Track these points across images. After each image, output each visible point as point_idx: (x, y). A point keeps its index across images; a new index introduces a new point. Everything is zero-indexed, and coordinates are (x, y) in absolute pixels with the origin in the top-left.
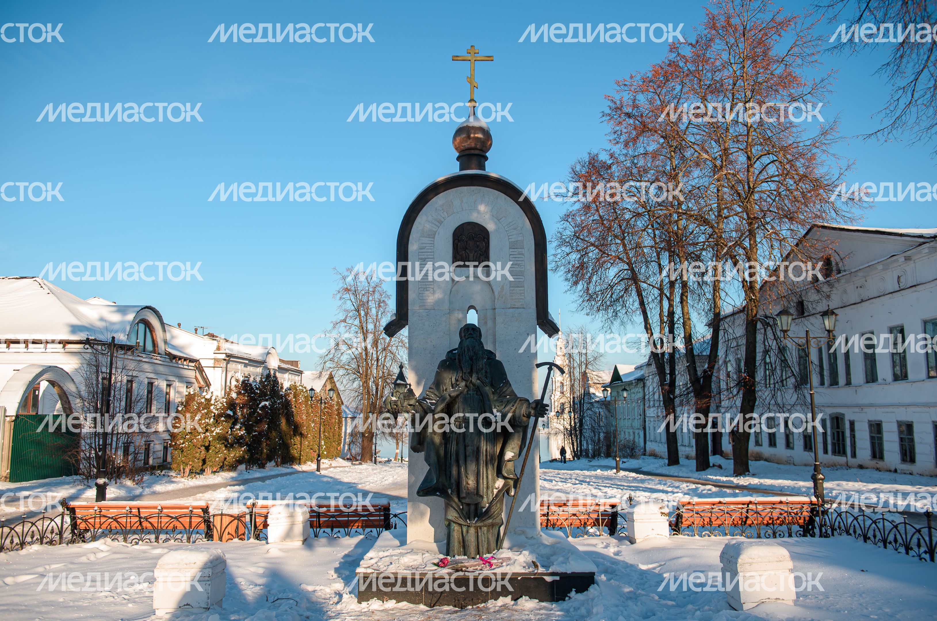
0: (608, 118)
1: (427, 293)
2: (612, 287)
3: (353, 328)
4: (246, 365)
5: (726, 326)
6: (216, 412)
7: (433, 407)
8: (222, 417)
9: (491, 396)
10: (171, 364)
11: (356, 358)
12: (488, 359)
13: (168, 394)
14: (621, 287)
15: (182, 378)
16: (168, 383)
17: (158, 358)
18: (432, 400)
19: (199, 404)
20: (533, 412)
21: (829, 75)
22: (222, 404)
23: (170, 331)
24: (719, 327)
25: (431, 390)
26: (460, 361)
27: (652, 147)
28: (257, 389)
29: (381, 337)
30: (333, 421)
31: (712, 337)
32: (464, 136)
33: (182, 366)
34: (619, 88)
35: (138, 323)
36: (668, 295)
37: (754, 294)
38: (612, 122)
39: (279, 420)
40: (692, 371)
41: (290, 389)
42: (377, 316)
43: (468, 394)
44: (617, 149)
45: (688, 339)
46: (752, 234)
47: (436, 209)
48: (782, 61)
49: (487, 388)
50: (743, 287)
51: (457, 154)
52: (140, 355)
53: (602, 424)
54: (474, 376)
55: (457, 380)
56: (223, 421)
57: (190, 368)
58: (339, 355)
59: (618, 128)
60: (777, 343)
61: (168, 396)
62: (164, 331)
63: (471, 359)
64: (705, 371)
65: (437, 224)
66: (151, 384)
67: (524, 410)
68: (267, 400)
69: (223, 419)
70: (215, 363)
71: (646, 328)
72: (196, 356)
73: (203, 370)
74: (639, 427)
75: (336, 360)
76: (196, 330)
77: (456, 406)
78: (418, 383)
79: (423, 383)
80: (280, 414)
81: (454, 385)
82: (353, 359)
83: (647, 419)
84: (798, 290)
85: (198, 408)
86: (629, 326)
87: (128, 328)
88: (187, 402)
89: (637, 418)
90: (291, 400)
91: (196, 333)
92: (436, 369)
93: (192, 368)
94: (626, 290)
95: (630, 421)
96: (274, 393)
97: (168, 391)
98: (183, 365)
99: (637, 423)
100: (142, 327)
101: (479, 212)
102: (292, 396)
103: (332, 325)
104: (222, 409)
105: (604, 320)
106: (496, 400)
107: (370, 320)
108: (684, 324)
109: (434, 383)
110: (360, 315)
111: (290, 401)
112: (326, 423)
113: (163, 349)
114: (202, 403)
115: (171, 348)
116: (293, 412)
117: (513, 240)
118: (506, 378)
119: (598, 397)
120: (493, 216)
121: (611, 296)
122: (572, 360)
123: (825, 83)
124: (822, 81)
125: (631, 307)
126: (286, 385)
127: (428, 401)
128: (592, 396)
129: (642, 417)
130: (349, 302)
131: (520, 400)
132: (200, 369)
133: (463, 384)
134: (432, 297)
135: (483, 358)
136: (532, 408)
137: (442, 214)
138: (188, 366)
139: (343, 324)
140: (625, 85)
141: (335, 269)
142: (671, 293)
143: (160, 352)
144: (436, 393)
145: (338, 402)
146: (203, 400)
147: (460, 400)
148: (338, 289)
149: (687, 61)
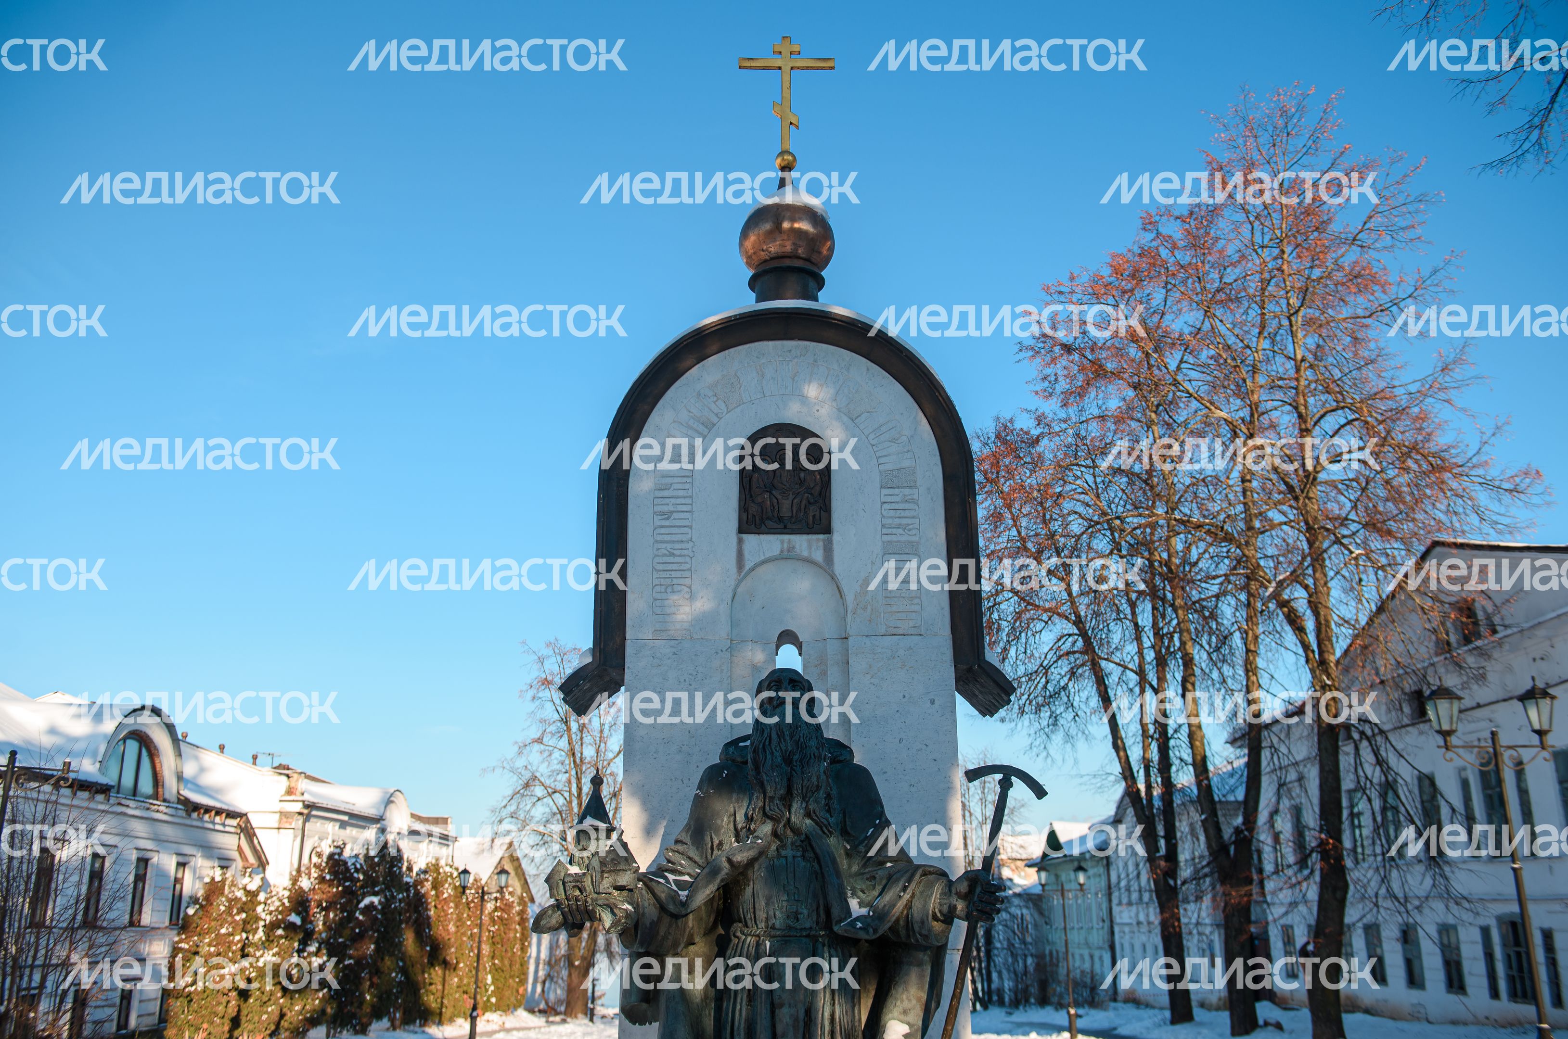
0: (1031, 353)
1: (675, 597)
2: (1047, 669)
3: (557, 754)
4: (343, 825)
5: (1275, 740)
6: (268, 918)
7: (683, 894)
8: (279, 927)
9: (843, 863)
10: (188, 822)
11: (560, 813)
12: (834, 761)
13: (177, 881)
14: (1064, 667)
15: (209, 850)
16: (181, 859)
17: (161, 808)
18: (681, 874)
19: (230, 900)
20: (960, 906)
21: (1447, 262)
22: (280, 900)
23: (197, 758)
24: (1259, 741)
25: (680, 847)
26: (757, 768)
27: (1114, 404)
28: (357, 870)
29: (608, 772)
30: (512, 935)
31: (1248, 765)
32: (767, 226)
33: (211, 826)
34: (1049, 298)
35: (124, 739)
36: (1155, 683)
37: (1329, 676)
38: (1038, 360)
39: (399, 933)
40: (1212, 831)
41: (425, 872)
42: (602, 731)
43: (779, 856)
44: (1051, 407)
45: (1201, 766)
46: (1317, 559)
47: (699, 394)
48: (1354, 240)
49: (832, 841)
50: (1307, 661)
51: (750, 273)
52: (124, 802)
53: (1029, 939)
54: (795, 806)
55: (749, 819)
56: (281, 937)
57: (228, 829)
58: (528, 807)
59: (1048, 371)
60: (1382, 770)
61: (178, 887)
62: (179, 754)
63: (788, 760)
64: (1237, 831)
65: (701, 428)
66: (143, 862)
67: (935, 900)
68: (375, 894)
69: (280, 932)
70: (280, 821)
71: (1116, 746)
72: (242, 807)
73: (255, 834)
74: (1101, 943)
75: (522, 817)
76: (255, 758)
77: (748, 891)
78: (649, 831)
79: (661, 831)
80: (401, 922)
81: (743, 834)
82: (554, 814)
83: (1117, 929)
84: (1419, 666)
85: (229, 908)
86: (1081, 744)
87: (102, 749)
88: (207, 898)
89: (1095, 926)
90: (427, 893)
91: (254, 763)
92: (692, 791)
93: (233, 830)
94: (1072, 673)
95: (1083, 932)
96: (392, 880)
97: (180, 875)
98: (213, 823)
99: (1098, 937)
100: (132, 746)
101: (804, 399)
102: (428, 885)
103: (516, 748)
104: (280, 913)
105: (1032, 732)
106: (859, 874)
107: (587, 739)
108: (1191, 736)
109: (687, 828)
110: (569, 729)
111: (423, 896)
112: (497, 939)
113: (175, 791)
114: (237, 899)
115: (191, 790)
116: (429, 917)
117: (890, 467)
118: (882, 813)
119: (1019, 886)
120: (839, 410)
121: (1045, 687)
122: (967, 814)
123: (1440, 275)
124: (1435, 272)
125: (1083, 706)
126: (420, 864)
127: (671, 877)
128: (1008, 883)
129: (1107, 924)
130: (549, 706)
131: (924, 874)
132: (248, 832)
133: (767, 828)
134: (687, 609)
135: (820, 758)
136: (960, 896)
137: (713, 406)
138: (224, 825)
139: (537, 747)
140: (1060, 293)
141: (524, 643)
142: (1161, 679)
143: (167, 796)
144: (693, 853)
145: (521, 898)
146: (240, 894)
147: (759, 873)
148: (529, 682)
149: (1175, 247)
